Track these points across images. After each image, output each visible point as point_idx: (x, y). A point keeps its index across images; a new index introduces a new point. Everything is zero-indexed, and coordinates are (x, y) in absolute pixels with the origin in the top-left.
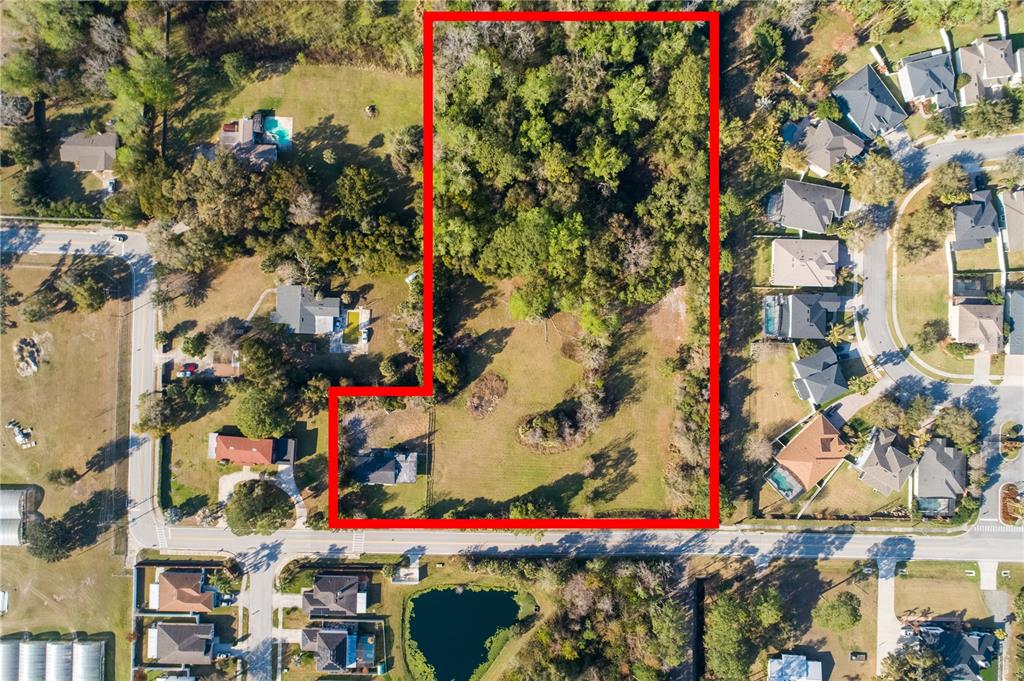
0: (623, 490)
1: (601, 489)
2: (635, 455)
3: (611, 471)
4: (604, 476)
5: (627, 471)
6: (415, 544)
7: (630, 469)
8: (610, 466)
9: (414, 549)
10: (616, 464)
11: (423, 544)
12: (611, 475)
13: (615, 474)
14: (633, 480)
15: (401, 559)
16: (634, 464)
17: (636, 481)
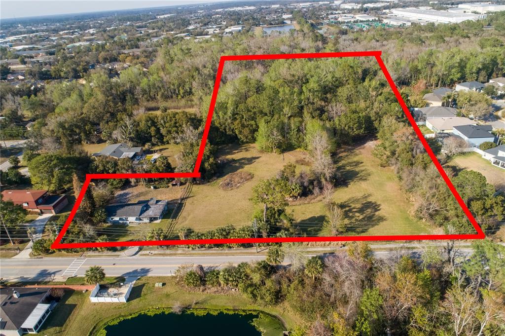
0: (373, 226)
1: (349, 226)
2: (379, 205)
3: (357, 214)
4: (352, 217)
5: (374, 215)
6: (139, 267)
7: (377, 213)
8: (356, 212)
9: (135, 272)
10: (361, 211)
11: (147, 267)
12: (358, 217)
13: (361, 217)
14: (381, 219)
15: (115, 281)
16: (379, 210)
17: (385, 220)
